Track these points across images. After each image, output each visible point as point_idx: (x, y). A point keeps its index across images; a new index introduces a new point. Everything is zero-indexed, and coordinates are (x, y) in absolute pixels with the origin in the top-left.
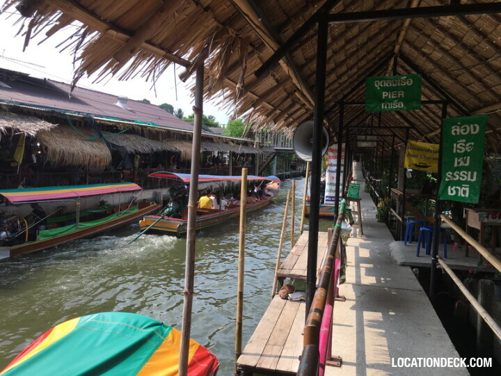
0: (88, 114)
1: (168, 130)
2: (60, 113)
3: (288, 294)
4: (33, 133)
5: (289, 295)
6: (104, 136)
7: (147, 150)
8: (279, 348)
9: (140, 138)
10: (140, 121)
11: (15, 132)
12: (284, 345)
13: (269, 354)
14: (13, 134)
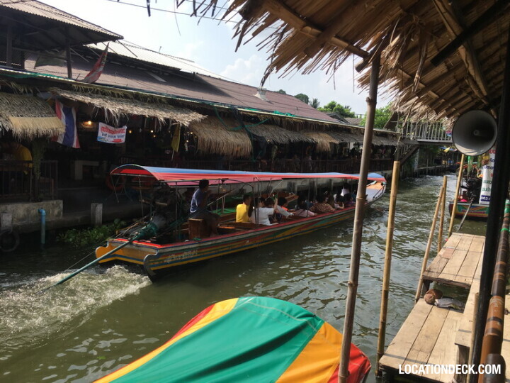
0: (232, 105)
1: (306, 121)
2: (209, 105)
3: (434, 299)
4: (186, 124)
5: (436, 300)
6: (246, 126)
7: (285, 140)
8: (426, 355)
9: (278, 129)
10: (278, 111)
11: (173, 122)
12: (431, 353)
13: (415, 359)
14: (171, 125)
